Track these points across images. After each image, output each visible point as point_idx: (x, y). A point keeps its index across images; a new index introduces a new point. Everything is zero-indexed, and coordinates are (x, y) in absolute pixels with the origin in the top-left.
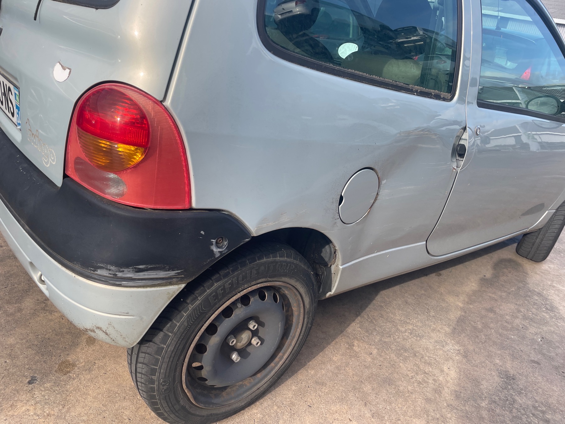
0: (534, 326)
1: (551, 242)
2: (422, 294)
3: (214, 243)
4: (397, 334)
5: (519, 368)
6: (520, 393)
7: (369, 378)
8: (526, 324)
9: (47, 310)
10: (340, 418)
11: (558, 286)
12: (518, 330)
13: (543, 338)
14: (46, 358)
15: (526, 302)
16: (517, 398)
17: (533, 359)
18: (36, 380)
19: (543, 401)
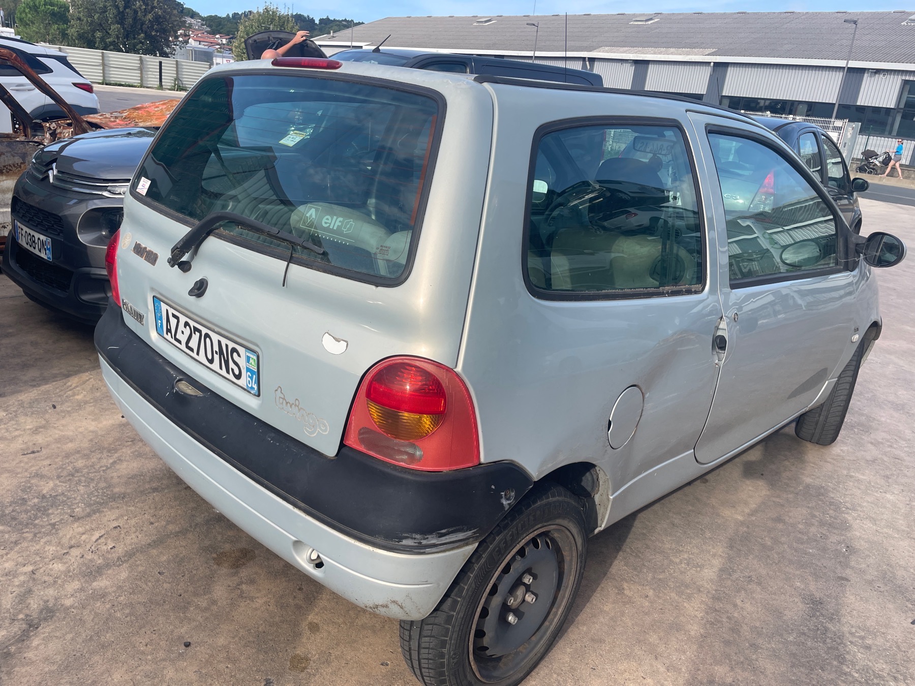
0: (835, 533)
1: (838, 419)
2: (690, 511)
3: (503, 496)
4: (671, 567)
5: (825, 588)
6: (831, 619)
7: (652, 626)
8: (824, 532)
9: (246, 598)
10: (631, 677)
11: (857, 475)
12: (816, 540)
13: (848, 547)
14: (272, 656)
15: (820, 502)
16: (830, 626)
17: (840, 575)
18: (272, 682)
19: (860, 625)
